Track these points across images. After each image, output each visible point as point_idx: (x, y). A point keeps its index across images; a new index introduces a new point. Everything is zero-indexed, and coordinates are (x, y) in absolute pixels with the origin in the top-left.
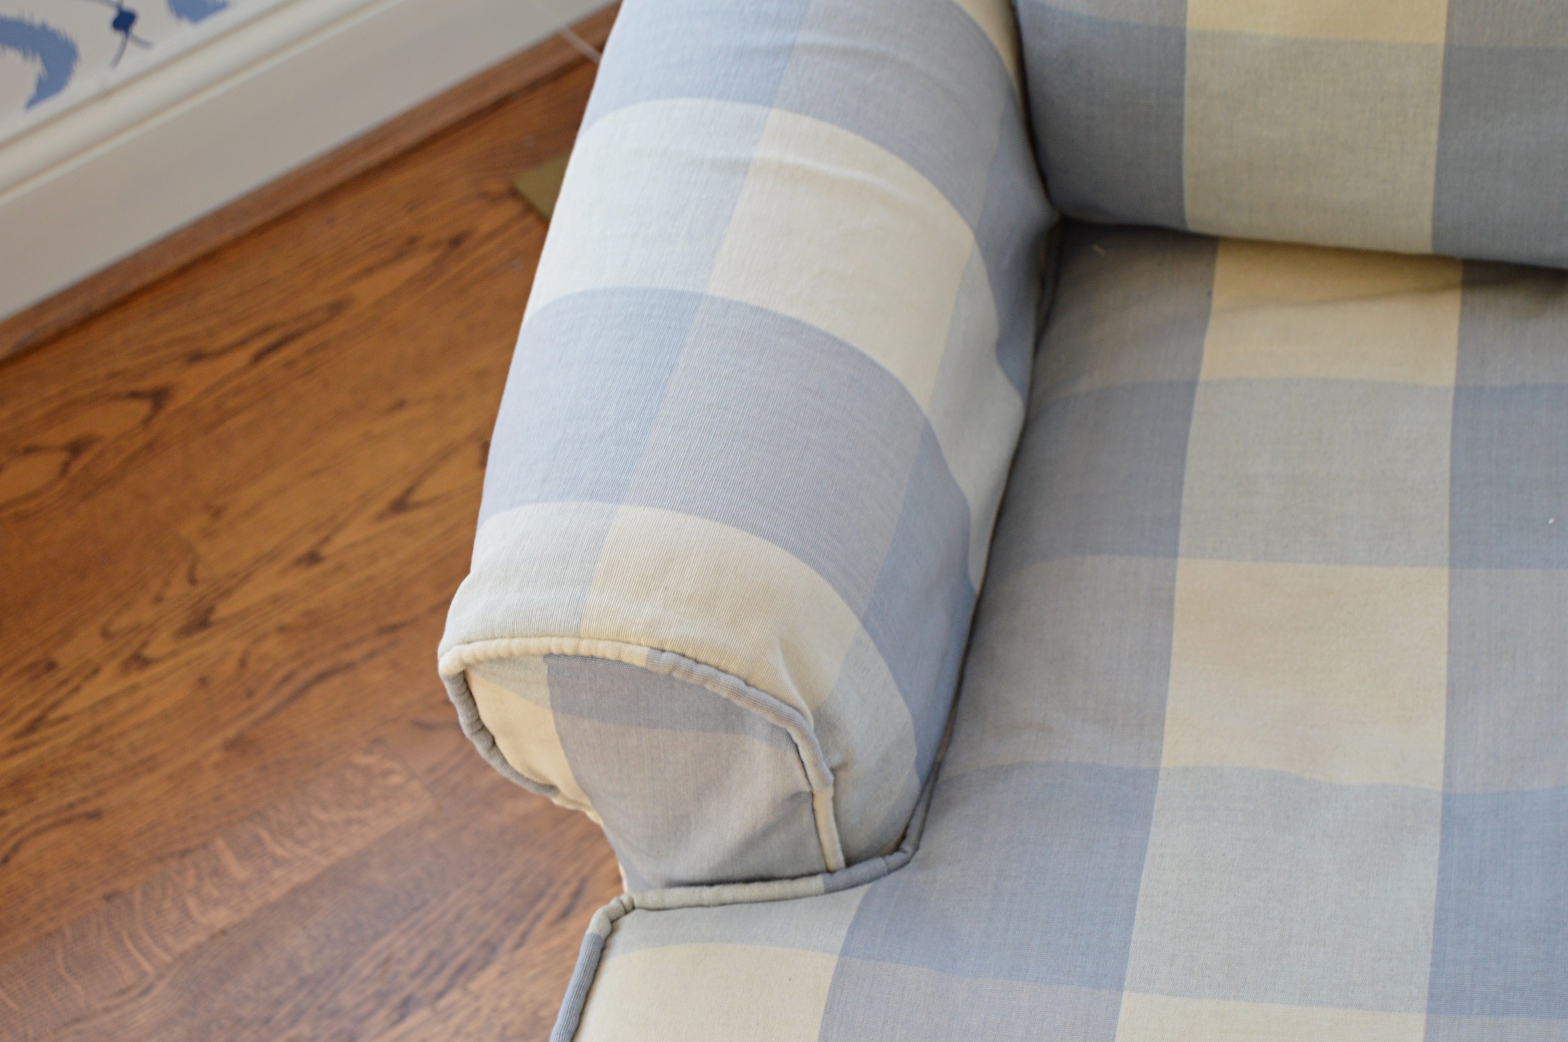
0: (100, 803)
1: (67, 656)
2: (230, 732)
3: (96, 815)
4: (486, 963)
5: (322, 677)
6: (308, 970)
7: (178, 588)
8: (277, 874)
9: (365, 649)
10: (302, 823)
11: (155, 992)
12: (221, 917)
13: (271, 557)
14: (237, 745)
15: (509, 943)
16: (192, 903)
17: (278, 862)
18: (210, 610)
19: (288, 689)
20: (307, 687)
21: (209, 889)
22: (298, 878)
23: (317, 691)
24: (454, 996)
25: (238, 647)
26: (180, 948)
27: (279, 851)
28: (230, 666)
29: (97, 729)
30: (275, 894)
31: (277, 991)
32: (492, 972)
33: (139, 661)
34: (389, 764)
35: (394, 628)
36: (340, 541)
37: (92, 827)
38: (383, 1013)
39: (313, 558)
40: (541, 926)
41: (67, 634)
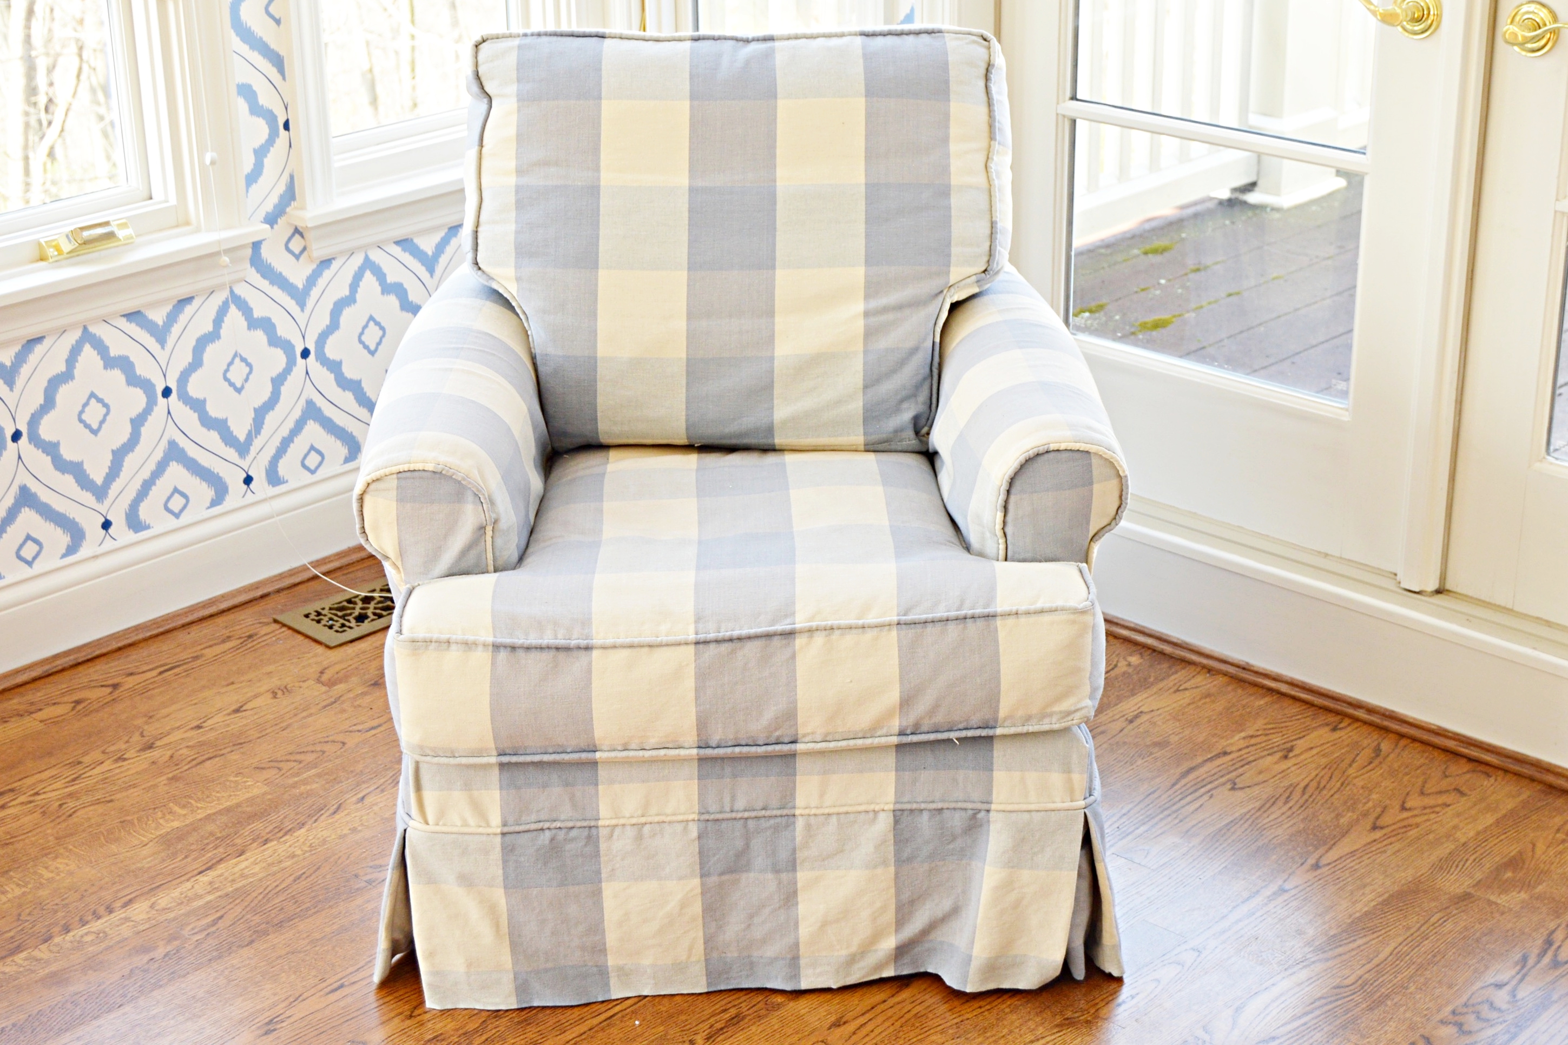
0: (113, 797)
1: (87, 760)
2: (170, 775)
3: (111, 801)
4: (301, 828)
5: (210, 758)
6: (219, 835)
7: (136, 737)
8: (199, 811)
9: (229, 749)
10: (208, 797)
11: (148, 846)
12: (176, 824)
13: (178, 728)
14: (174, 779)
15: (310, 823)
16: (161, 821)
17: (198, 808)
18: (153, 744)
19: (194, 762)
20: (204, 761)
21: (168, 817)
22: (209, 812)
23: (209, 762)
24: (287, 837)
25: (169, 753)
26: (158, 833)
27: (199, 805)
28: (166, 757)
29: (106, 779)
30: (199, 817)
31: (206, 841)
32: (303, 830)
33: (121, 759)
34: (245, 779)
35: (241, 744)
36: (210, 722)
37: (110, 804)
38: (255, 844)
39: (199, 727)
40: (323, 817)
41: (85, 753)
